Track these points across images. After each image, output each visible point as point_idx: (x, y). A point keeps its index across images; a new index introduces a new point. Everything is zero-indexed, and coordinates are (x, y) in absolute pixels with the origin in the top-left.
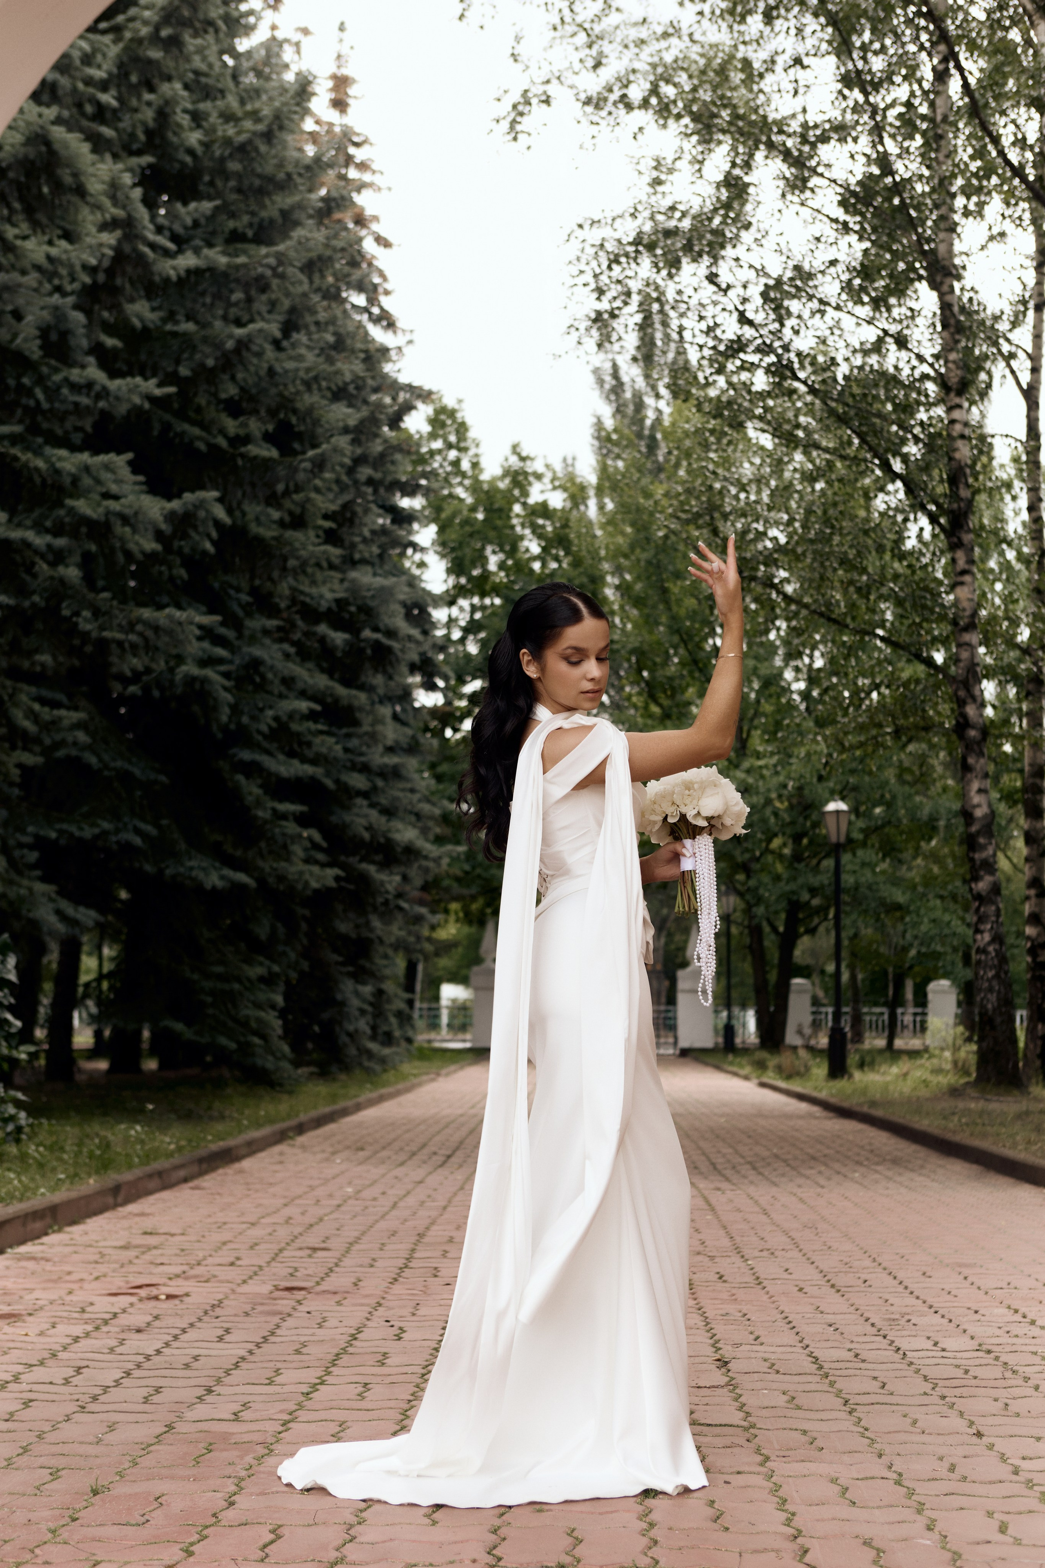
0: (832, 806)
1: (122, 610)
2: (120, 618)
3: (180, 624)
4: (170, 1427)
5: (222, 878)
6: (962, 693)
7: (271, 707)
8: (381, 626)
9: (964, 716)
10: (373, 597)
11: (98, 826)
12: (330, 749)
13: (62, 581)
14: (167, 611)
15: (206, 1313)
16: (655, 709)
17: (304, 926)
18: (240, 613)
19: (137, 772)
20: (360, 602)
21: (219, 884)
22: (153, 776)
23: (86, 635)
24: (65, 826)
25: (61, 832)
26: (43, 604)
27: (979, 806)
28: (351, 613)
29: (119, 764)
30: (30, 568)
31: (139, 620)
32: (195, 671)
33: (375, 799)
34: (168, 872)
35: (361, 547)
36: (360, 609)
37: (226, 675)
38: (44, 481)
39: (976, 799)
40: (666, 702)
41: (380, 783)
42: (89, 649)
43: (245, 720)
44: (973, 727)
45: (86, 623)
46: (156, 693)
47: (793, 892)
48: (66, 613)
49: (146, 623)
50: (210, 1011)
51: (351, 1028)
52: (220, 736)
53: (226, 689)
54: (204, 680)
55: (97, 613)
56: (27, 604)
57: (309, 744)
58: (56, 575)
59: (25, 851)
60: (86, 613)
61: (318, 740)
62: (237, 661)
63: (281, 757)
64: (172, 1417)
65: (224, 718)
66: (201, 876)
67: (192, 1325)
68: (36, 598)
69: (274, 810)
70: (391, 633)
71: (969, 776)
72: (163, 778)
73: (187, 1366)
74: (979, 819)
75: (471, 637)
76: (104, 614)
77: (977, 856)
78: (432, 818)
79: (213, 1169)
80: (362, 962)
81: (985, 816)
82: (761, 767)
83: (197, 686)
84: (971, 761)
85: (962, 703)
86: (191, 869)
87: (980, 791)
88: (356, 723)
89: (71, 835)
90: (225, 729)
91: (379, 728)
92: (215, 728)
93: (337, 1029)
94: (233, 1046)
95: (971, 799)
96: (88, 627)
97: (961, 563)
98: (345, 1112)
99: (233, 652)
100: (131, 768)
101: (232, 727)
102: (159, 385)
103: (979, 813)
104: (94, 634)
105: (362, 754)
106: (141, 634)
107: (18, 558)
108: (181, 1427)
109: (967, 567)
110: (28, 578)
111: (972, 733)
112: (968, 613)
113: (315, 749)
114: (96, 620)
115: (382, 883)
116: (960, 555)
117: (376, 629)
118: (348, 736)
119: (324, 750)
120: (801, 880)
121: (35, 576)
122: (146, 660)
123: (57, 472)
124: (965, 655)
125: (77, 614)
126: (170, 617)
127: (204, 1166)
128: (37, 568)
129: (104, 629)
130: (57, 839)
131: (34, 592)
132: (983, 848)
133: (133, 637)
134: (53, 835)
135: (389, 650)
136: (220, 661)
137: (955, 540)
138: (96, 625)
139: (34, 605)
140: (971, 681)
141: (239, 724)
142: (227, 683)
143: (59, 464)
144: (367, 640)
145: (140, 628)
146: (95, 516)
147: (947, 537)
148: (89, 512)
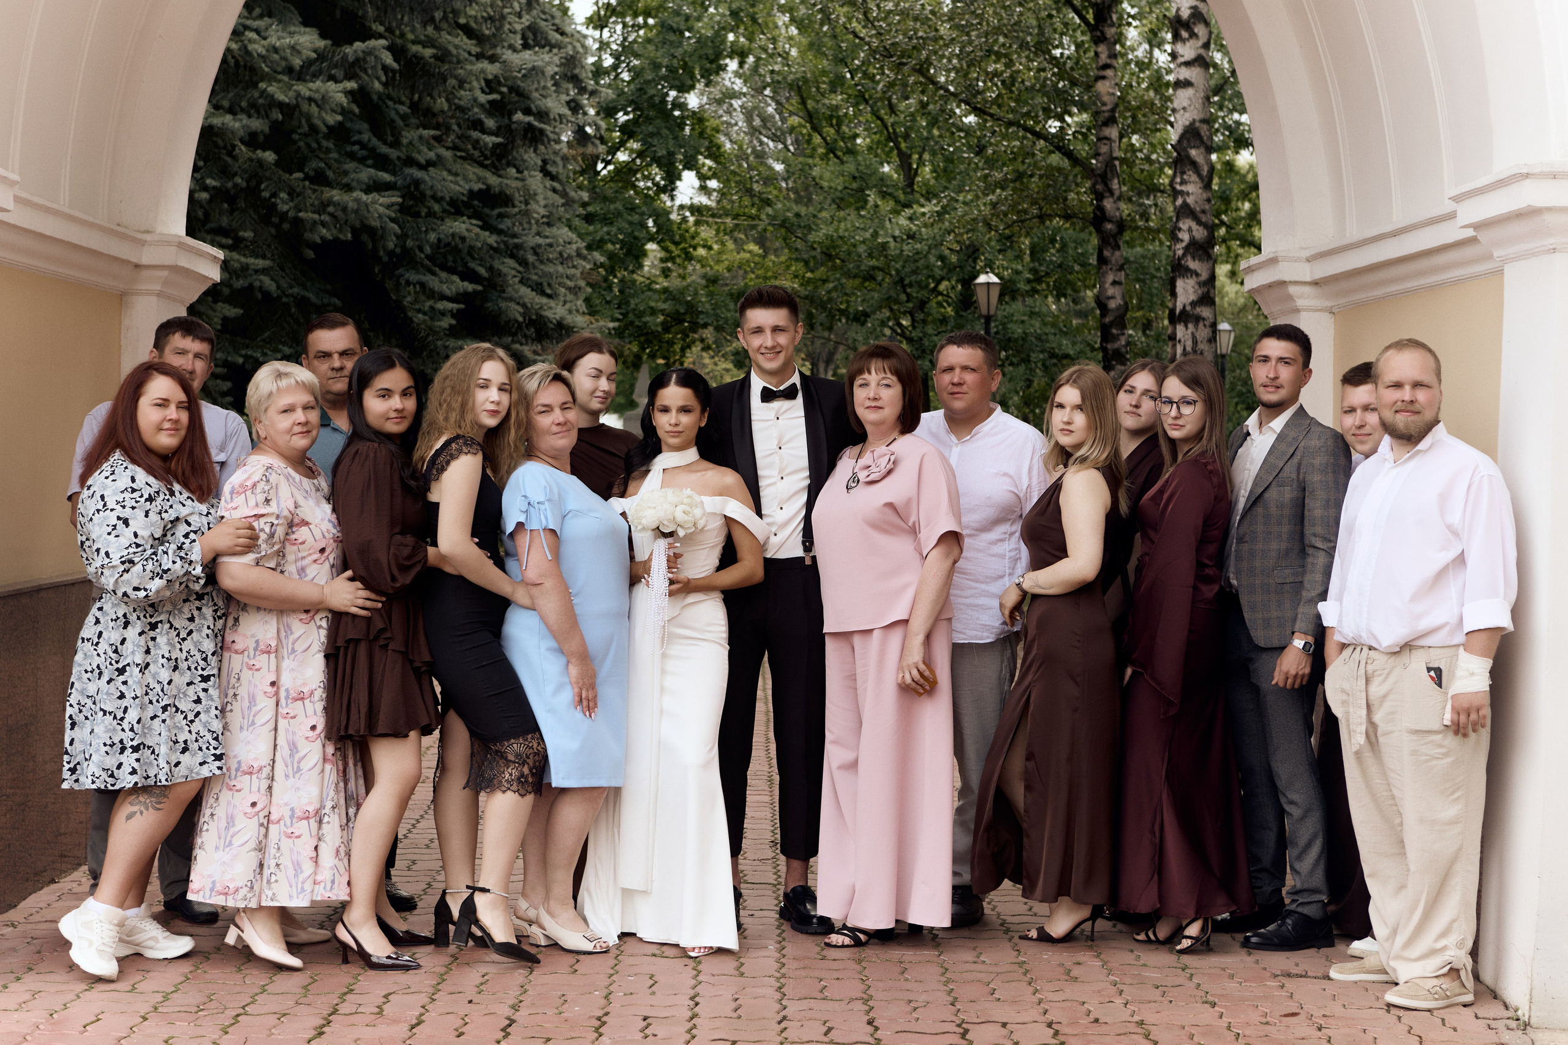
0: (982, 279)
1: (314, 191)
6: (1100, 187)
7: (433, 230)
9: (1100, 209)
13: (260, 163)
14: (355, 194)
19: (312, 297)
23: (283, 216)
25: (246, 357)
26: (244, 184)
27: (1113, 297)
29: (296, 290)
30: (232, 151)
31: (330, 202)
38: (237, 63)
39: (1111, 291)
42: (286, 226)
43: (410, 243)
44: (1110, 221)
45: (284, 205)
48: (266, 194)
49: (336, 204)
52: (386, 259)
55: (292, 193)
56: (230, 185)
58: (254, 157)
59: (219, 381)
60: (283, 195)
63: (444, 275)
65: (391, 244)
68: (238, 180)
71: (1104, 267)
74: (1112, 310)
76: (298, 195)
77: (1110, 346)
81: (1118, 308)
84: (1106, 253)
85: (1100, 197)
87: (1115, 283)
90: (391, 253)
92: (382, 253)
95: (1106, 290)
96: (285, 208)
97: (1104, 58)
100: (307, 294)
101: (398, 250)
103: (1112, 304)
104: (291, 214)
106: (331, 215)
109: (1109, 61)
110: (229, 159)
111: (1109, 226)
112: (1108, 107)
114: (292, 201)
116: (1102, 48)
118: (501, 216)
121: (235, 158)
122: (334, 231)
123: (248, 52)
124: (1104, 149)
125: (274, 195)
126: (358, 201)
128: (237, 151)
129: (300, 211)
130: (244, 363)
131: (235, 174)
132: (1116, 338)
133: (325, 218)
134: (241, 360)
137: (1099, 34)
138: (291, 204)
139: (236, 185)
140: (1109, 175)
141: (404, 247)
143: (250, 47)
144: (519, 122)
145: (331, 209)
146: (287, 100)
147: (1091, 31)
148: (281, 97)
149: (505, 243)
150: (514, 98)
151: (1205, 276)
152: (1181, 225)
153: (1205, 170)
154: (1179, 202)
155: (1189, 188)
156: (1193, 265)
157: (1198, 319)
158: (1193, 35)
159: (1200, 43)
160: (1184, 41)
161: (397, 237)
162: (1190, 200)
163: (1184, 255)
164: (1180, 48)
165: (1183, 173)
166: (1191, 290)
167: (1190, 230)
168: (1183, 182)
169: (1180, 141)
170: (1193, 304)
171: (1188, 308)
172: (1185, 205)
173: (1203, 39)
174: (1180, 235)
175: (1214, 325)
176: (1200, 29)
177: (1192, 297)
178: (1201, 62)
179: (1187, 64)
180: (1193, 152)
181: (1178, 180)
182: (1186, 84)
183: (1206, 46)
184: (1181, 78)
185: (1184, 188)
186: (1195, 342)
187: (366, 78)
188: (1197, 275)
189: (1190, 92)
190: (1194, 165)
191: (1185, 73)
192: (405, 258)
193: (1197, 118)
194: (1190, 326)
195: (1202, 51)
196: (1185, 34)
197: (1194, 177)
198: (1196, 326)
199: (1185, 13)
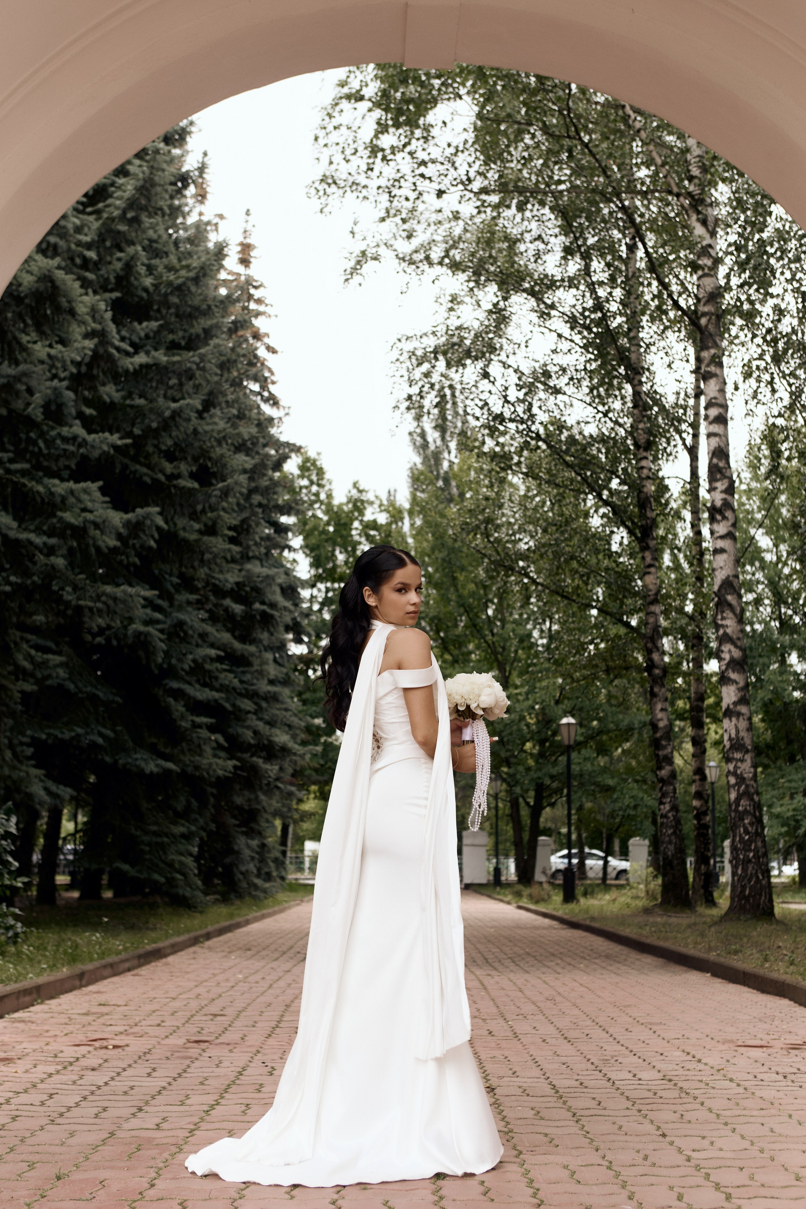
0: (565, 721)
1: (92, 587)
3: (131, 596)
4: (112, 1134)
5: (157, 766)
6: (650, 645)
7: (191, 653)
8: (267, 600)
9: (651, 660)
10: (262, 582)
11: (74, 731)
12: (231, 682)
13: (53, 567)
14: (122, 587)
15: (140, 1057)
16: (448, 657)
17: (212, 800)
18: (172, 590)
19: (101, 695)
20: (252, 584)
21: (155, 770)
22: (111, 697)
23: (68, 603)
24: (52, 731)
25: (49, 735)
26: (40, 582)
27: (661, 720)
28: (246, 592)
29: (89, 689)
30: (31, 558)
31: (104, 594)
32: (142, 628)
33: (260, 715)
34: (121, 762)
35: (253, 548)
36: (253, 589)
37: (162, 631)
38: (43, 500)
39: (660, 715)
40: (456, 652)
41: (264, 704)
42: (69, 612)
43: (174, 661)
44: (657, 668)
45: (68, 595)
46: (115, 643)
47: (539, 778)
48: (55, 588)
49: (108, 595)
50: (148, 857)
51: (243, 868)
52: (156, 672)
53: (161, 640)
54: (147, 634)
55: (75, 588)
56: (29, 582)
57: (217, 678)
58: (49, 562)
60: (69, 589)
61: (222, 676)
62: (169, 622)
63: (198, 686)
64: (113, 1128)
65: (160, 660)
66: (143, 764)
67: (130, 1066)
68: (35, 578)
69: (193, 721)
70: (273, 605)
71: (654, 700)
72: (118, 699)
73: (126, 1093)
74: (662, 728)
75: (326, 608)
76: (81, 589)
77: (660, 753)
78: (299, 728)
79: (148, 963)
80: (253, 825)
81: (665, 727)
82: (517, 694)
83: (142, 638)
84: (656, 690)
85: (649, 652)
86: (136, 759)
87: (662, 710)
88: (249, 664)
89: (56, 737)
90: (160, 667)
91: (265, 667)
92: (153, 666)
93: (235, 870)
94: (162, 880)
95: (656, 715)
96: (70, 598)
97: (649, 560)
98: (238, 926)
99: (166, 616)
100: (96, 692)
101: (165, 666)
102: (121, 438)
103: (661, 724)
104: (74, 603)
105: (253, 684)
106: (105, 603)
107: (24, 551)
108: (120, 1134)
109: (652, 562)
110: (30, 565)
111: (657, 671)
112: (653, 593)
113: (220, 681)
114: (75, 593)
115: (266, 771)
116: (648, 555)
117: (263, 603)
119: (227, 682)
120: (544, 771)
121: (35, 563)
122: (108, 620)
123: (52, 494)
124: (651, 620)
125: (63, 589)
126: (124, 591)
127: (142, 961)
128: (36, 558)
129: (80, 599)
130: (47, 739)
131: (34, 574)
132: (665, 747)
133: (99, 605)
134: (44, 737)
135: (272, 616)
136: (158, 622)
137: (644, 544)
138: (75, 596)
139: (34, 582)
140: (656, 637)
141: (170, 664)
142: (162, 637)
143: (53, 489)
144: (257, 610)
145: (104, 598)
146: (76, 523)
147: (639, 543)
148: (73, 520)
150: (254, 594)
151: (742, 684)
152: (723, 648)
153: (738, 610)
154: (721, 632)
155: (728, 622)
156: (733, 676)
157: (739, 714)
158: (724, 518)
159: (730, 523)
160: (718, 522)
161: (164, 651)
162: (729, 631)
163: (726, 669)
164: (716, 527)
165: (723, 612)
166: (733, 694)
167: (730, 651)
168: (723, 618)
169: (719, 590)
170: (735, 704)
171: (731, 707)
172: (725, 634)
173: (731, 521)
174: (723, 656)
175: (750, 719)
176: (729, 514)
177: (734, 699)
178: (730, 535)
179: (722, 537)
180: (729, 598)
181: (719, 617)
182: (722, 551)
183: (734, 525)
184: (718, 546)
185: (724, 622)
186: (737, 731)
187: (145, 538)
188: (737, 683)
189: (724, 556)
190: (730, 606)
191: (720, 544)
192: (171, 672)
193: (731, 574)
194: (734, 719)
195: (731, 529)
196: (719, 517)
197: (731, 615)
198: (738, 719)
199: (718, 503)
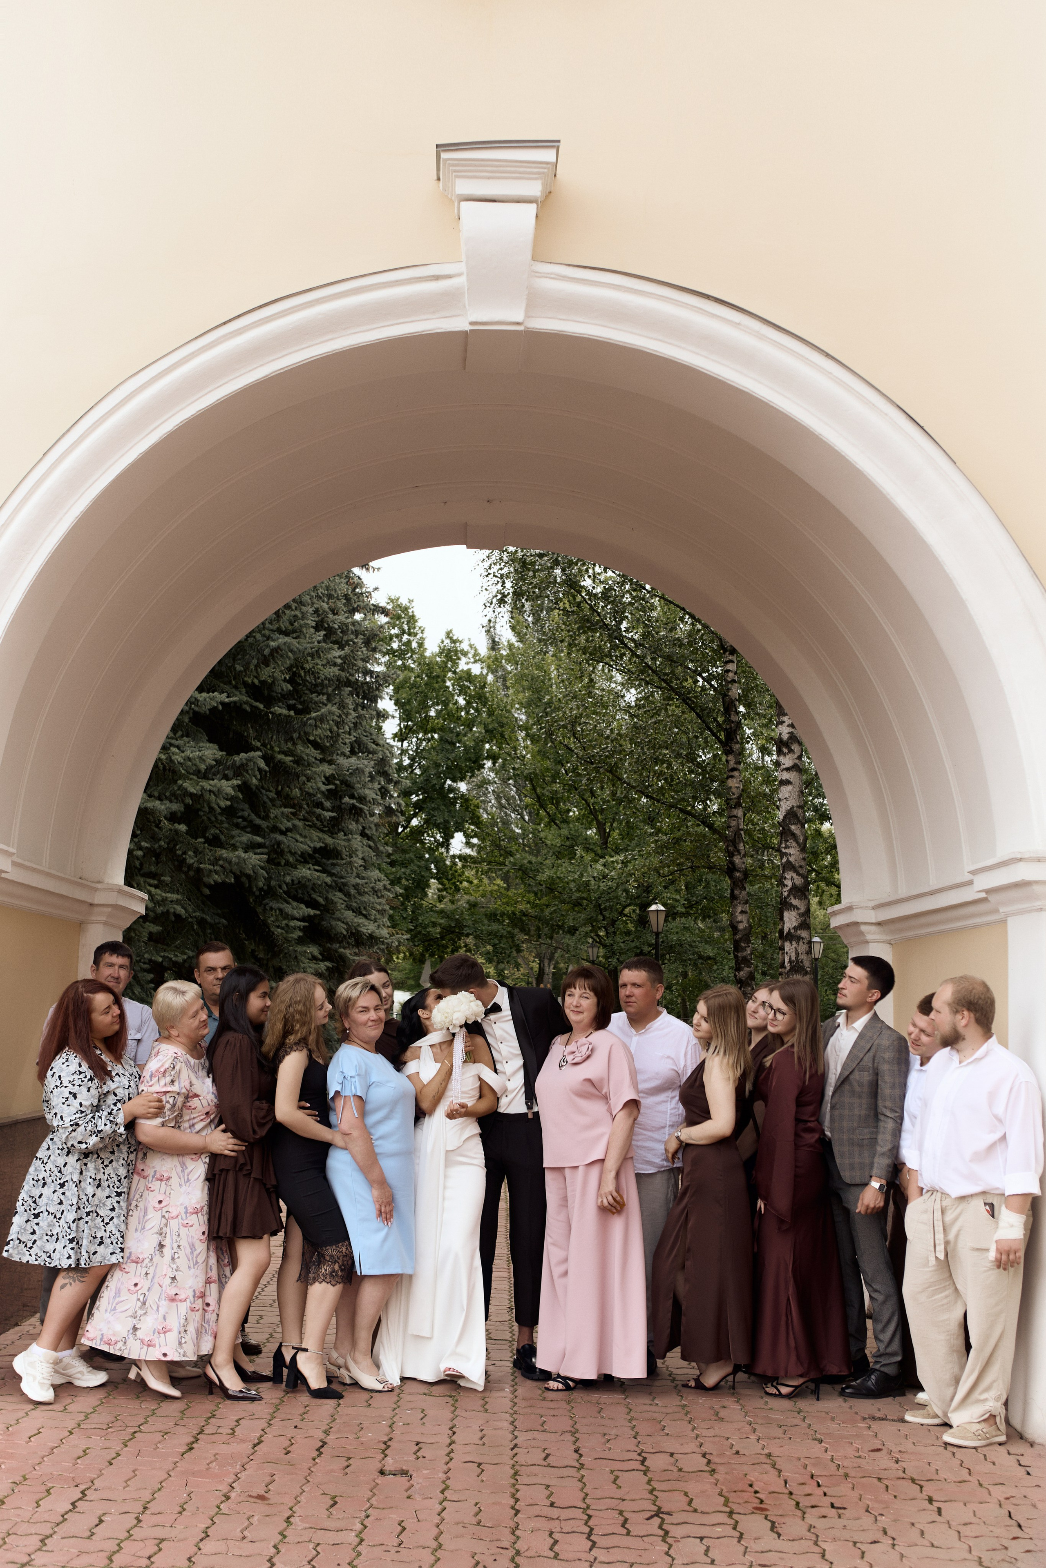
0: (653, 907)
1: (211, 850)
2: (209, 855)
6: (732, 848)
8: (356, 795)
9: (733, 863)
10: (351, 774)
13: (176, 832)
20: (342, 779)
23: (190, 867)
26: (166, 846)
27: (741, 922)
28: (336, 786)
31: (221, 858)
36: (342, 782)
39: (740, 917)
42: (191, 873)
43: (273, 883)
44: (738, 871)
45: (191, 859)
48: (179, 852)
49: (225, 860)
52: (258, 894)
55: (196, 852)
56: (157, 846)
58: (173, 828)
60: (191, 853)
68: (162, 843)
71: (735, 901)
74: (741, 930)
76: (200, 853)
77: (740, 954)
81: (745, 929)
84: (737, 892)
85: (732, 855)
87: (742, 912)
88: (339, 856)
90: (261, 889)
92: (255, 890)
95: (737, 917)
96: (192, 861)
97: (732, 764)
101: (265, 888)
103: (741, 926)
104: (195, 865)
106: (221, 866)
109: (735, 766)
110: (156, 830)
111: (738, 874)
112: (736, 796)
114: (196, 857)
116: (731, 758)
117: (352, 797)
118: (334, 865)
121: (161, 829)
122: (223, 877)
123: (171, 761)
124: (734, 823)
125: (185, 853)
126: (239, 857)
128: (162, 824)
129: (201, 863)
131: (160, 839)
132: (744, 949)
133: (217, 868)
135: (361, 810)
137: (729, 748)
138: (196, 859)
139: (160, 846)
140: (738, 840)
141: (269, 886)
143: (173, 758)
144: (346, 804)
145: (221, 862)
146: (195, 792)
147: (724, 746)
148: (192, 790)
149: (335, 882)
150: (344, 788)
151: (803, 910)
152: (786, 875)
153: (801, 839)
154: (785, 860)
155: (791, 851)
156: (795, 902)
157: (799, 939)
158: (791, 751)
159: (796, 756)
160: (785, 755)
161: (265, 879)
162: (792, 859)
163: (788, 895)
164: (782, 759)
165: (787, 841)
166: (794, 919)
167: (792, 879)
168: (787, 847)
169: (784, 819)
170: (796, 928)
171: (792, 931)
172: (788, 862)
173: (798, 753)
174: (786, 882)
175: (810, 942)
176: (796, 747)
177: (795, 924)
178: (797, 768)
179: (787, 769)
180: (793, 827)
181: (783, 845)
182: (787, 782)
183: (800, 758)
184: (784, 778)
185: (787, 851)
186: (797, 954)
187: (248, 777)
188: (798, 909)
189: (790, 787)
190: (794, 835)
191: (786, 775)
192: (269, 892)
193: (795, 805)
194: (794, 943)
195: (797, 761)
196: (785, 750)
197: (794, 844)
198: (798, 943)
199: (785, 737)
